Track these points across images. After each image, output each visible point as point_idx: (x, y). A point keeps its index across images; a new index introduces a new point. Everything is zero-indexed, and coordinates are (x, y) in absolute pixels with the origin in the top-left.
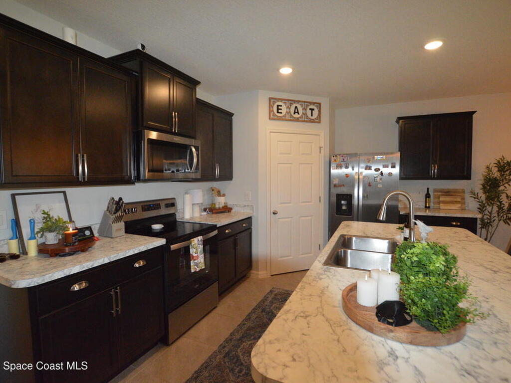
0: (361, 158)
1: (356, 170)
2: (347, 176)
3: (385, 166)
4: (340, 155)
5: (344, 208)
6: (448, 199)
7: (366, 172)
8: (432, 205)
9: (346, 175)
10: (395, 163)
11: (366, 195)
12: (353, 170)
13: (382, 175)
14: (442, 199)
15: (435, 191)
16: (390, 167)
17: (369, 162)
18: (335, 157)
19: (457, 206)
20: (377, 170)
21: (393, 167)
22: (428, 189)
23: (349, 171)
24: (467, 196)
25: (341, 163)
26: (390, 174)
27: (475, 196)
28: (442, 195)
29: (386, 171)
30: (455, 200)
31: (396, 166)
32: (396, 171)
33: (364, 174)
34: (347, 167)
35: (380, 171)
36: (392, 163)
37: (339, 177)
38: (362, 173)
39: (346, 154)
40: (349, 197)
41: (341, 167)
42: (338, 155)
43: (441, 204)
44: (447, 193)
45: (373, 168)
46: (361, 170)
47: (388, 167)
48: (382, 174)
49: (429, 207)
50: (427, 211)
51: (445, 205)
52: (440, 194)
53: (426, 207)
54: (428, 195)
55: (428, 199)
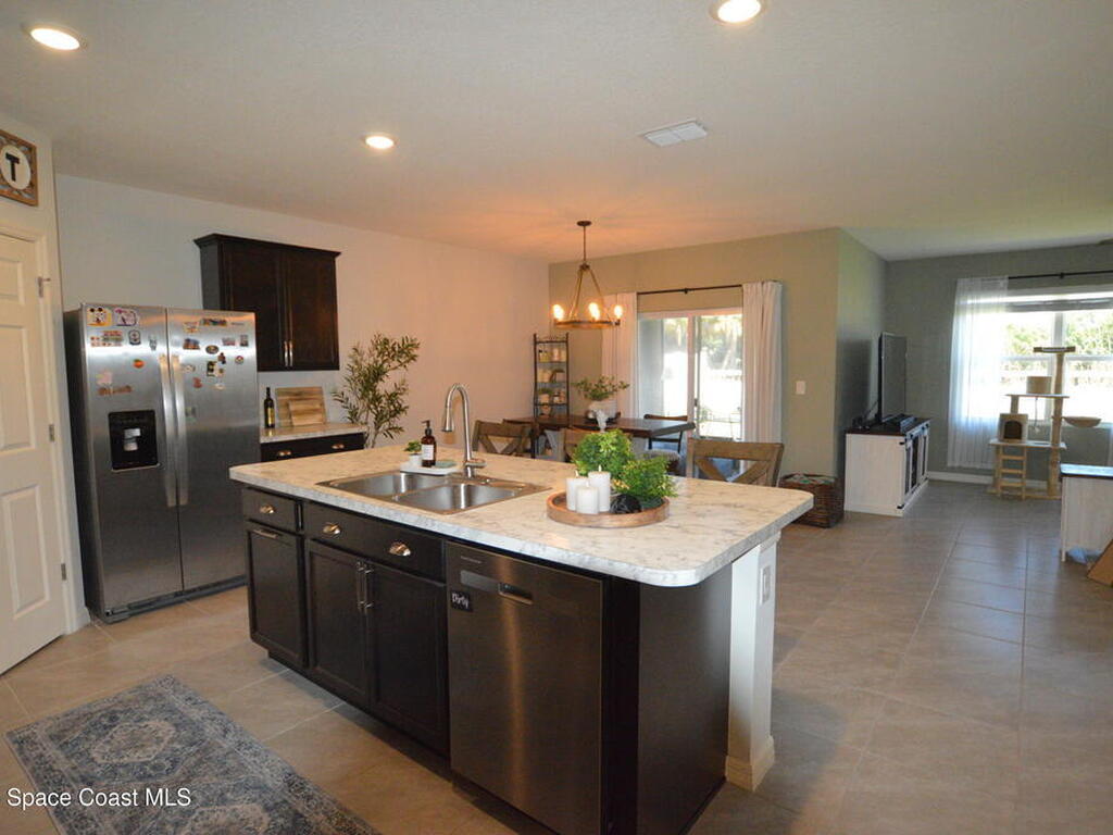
0: (171, 318)
1: (161, 349)
2: (138, 363)
3: (228, 343)
4: (111, 307)
5: (133, 447)
6: (300, 406)
7: (186, 355)
8: (277, 421)
9: (137, 361)
10: (246, 336)
11: (190, 409)
12: (154, 348)
13: (224, 362)
14: (292, 408)
15: (280, 392)
16: (238, 344)
17: (192, 330)
18: (97, 312)
19: (314, 420)
20: (210, 350)
21: (244, 344)
22: (268, 389)
23: (143, 350)
24: (328, 399)
25: (120, 329)
26: (239, 360)
27: (341, 399)
28: (292, 400)
29: (231, 352)
30: (311, 407)
31: (250, 343)
32: (250, 352)
33: (181, 359)
34: (135, 342)
35: (219, 354)
36: (242, 336)
37: (115, 367)
38: (176, 357)
39: (132, 307)
40: (147, 419)
41: (118, 340)
42: (107, 306)
43: (293, 418)
44: (299, 395)
45: (203, 346)
46: (173, 350)
47: (233, 344)
48: (222, 358)
49: (273, 426)
50: (270, 433)
51: (299, 417)
52: (287, 397)
53: (267, 426)
54: (270, 403)
55: (270, 409)
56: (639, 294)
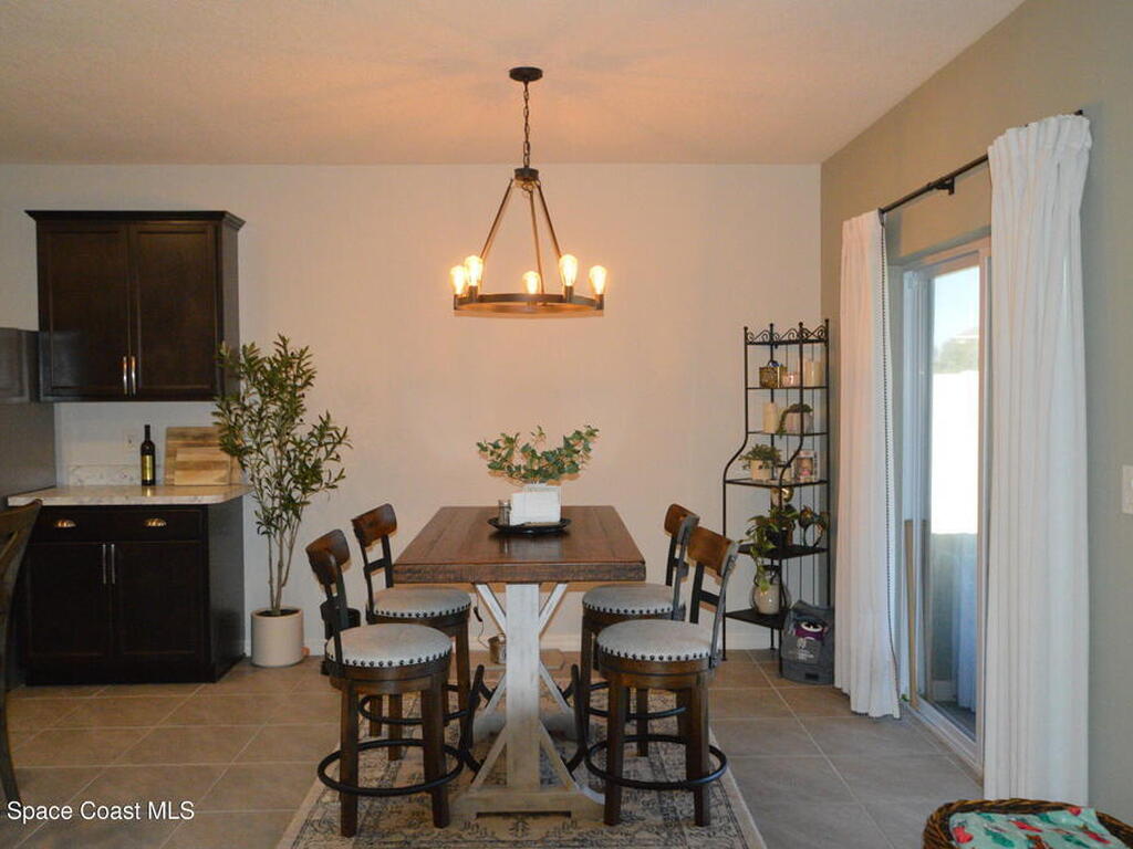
6: (196, 456)
8: (160, 474)
15: (169, 434)
22: (147, 428)
28: (181, 446)
43: (177, 473)
51: (187, 472)
52: (180, 442)
53: (145, 483)
54: (148, 448)
55: (148, 457)
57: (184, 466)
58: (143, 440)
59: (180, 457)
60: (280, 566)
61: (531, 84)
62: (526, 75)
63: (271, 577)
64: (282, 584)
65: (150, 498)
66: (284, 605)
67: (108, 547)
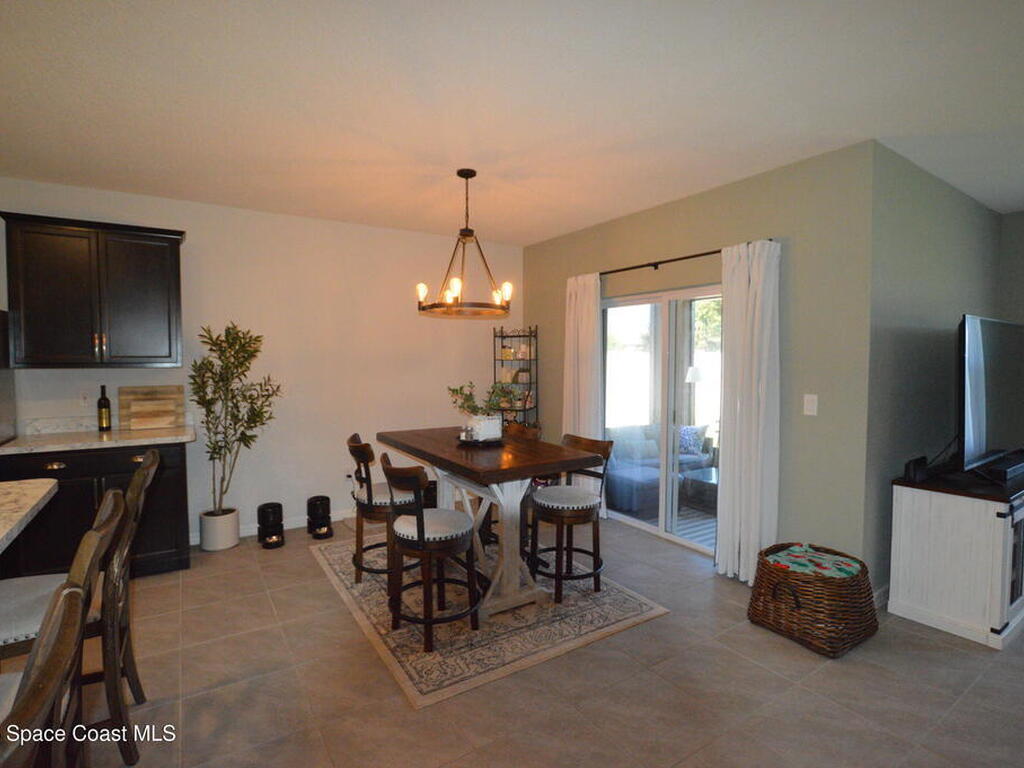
6: (148, 407)
8: (114, 422)
22: (103, 388)
28: (135, 400)
30: (164, 408)
43: (132, 420)
44: (149, 394)
49: (108, 429)
50: (105, 437)
51: (141, 420)
52: (131, 397)
53: (101, 429)
54: (104, 403)
55: (104, 410)
56: (601, 274)
57: (139, 415)
58: (99, 396)
59: (135, 408)
60: (223, 480)
61: (470, 180)
62: (467, 174)
63: (214, 489)
64: (222, 493)
65: (107, 442)
66: (225, 506)
67: (99, 481)
